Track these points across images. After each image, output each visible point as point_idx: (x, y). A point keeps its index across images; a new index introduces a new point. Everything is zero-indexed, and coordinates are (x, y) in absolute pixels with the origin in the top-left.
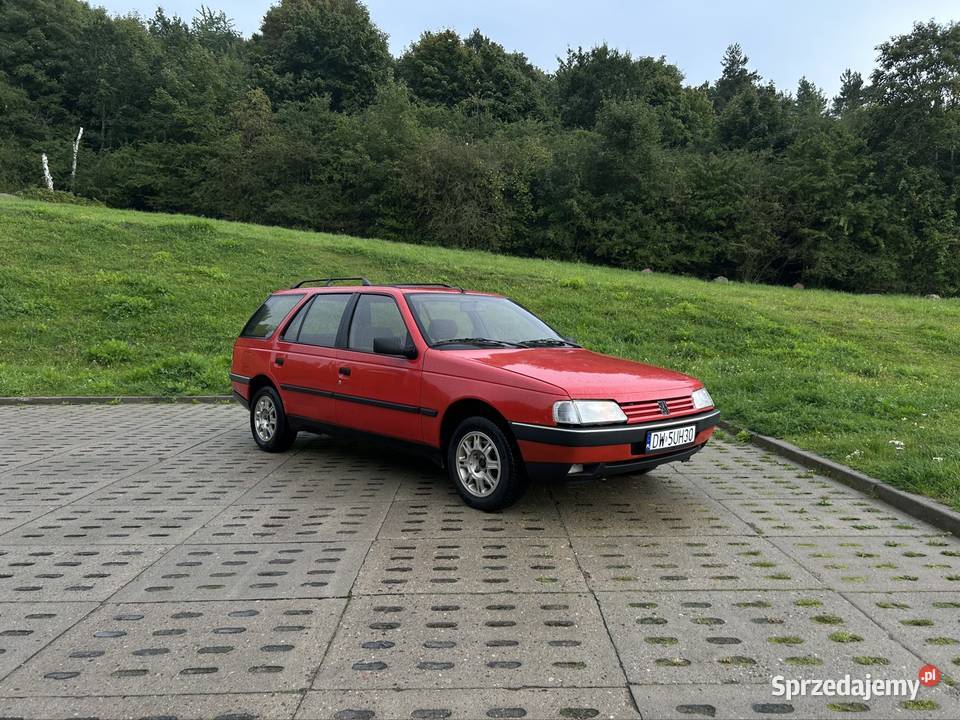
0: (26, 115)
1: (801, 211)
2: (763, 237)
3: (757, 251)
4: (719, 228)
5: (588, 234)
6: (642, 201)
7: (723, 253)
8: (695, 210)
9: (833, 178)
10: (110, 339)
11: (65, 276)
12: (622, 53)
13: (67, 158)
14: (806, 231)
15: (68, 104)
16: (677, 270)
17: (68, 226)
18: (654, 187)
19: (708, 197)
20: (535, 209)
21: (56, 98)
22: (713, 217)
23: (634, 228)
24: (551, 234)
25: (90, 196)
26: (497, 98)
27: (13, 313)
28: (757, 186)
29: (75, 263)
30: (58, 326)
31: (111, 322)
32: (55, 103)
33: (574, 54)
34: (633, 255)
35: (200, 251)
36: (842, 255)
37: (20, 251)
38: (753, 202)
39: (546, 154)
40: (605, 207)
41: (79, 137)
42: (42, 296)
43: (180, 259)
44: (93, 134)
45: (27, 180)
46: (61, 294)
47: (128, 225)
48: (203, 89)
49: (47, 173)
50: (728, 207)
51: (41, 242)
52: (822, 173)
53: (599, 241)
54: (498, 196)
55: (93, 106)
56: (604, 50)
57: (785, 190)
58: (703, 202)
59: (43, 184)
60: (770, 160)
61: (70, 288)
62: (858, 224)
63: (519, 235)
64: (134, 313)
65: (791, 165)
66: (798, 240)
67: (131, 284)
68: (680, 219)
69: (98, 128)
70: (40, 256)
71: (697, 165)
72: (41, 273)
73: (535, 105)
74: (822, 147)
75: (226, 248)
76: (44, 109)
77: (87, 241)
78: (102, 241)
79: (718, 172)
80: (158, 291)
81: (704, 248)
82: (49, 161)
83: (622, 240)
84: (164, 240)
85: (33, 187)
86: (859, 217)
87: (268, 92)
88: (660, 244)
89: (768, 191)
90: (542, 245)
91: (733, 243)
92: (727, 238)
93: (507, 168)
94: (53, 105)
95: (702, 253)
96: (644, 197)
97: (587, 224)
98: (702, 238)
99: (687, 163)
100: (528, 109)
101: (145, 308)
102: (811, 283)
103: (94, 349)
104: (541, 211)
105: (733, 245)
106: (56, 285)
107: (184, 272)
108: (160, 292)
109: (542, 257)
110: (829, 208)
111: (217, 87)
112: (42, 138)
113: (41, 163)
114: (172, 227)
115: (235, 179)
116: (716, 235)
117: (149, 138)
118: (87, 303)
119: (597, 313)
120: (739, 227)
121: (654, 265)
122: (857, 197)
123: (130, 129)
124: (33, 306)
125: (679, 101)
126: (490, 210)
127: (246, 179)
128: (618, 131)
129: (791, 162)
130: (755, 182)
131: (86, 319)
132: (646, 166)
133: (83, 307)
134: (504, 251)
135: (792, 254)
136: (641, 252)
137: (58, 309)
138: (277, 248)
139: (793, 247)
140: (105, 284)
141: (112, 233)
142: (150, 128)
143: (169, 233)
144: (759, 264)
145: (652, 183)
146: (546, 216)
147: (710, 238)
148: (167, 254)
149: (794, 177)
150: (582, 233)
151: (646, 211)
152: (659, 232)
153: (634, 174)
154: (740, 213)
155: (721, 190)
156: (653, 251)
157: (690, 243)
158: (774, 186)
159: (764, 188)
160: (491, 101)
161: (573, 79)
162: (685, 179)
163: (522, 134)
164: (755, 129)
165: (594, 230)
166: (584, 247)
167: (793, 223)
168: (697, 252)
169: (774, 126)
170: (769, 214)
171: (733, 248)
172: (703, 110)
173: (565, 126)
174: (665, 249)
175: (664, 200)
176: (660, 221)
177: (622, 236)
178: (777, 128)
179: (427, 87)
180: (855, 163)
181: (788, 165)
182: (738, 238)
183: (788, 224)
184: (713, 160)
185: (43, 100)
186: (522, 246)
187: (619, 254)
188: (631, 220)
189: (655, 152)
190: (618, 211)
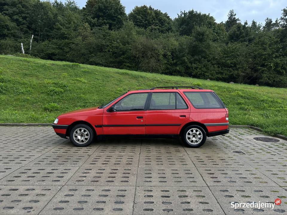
0: (16, 31)
1: (258, 62)
2: (245, 70)
3: (244, 74)
4: (231, 67)
5: (189, 68)
6: (207, 58)
7: (232, 74)
8: (224, 61)
9: (269, 51)
10: (51, 102)
11: (34, 81)
12: (198, 12)
13: (28, 44)
14: (260, 68)
15: (29, 28)
16: (218, 79)
18: (210, 54)
19: (228, 57)
20: (173, 60)
21: (25, 26)
22: (230, 63)
23: (204, 66)
24: (178, 68)
25: (35, 56)
26: (160, 26)
28: (244, 54)
29: (37, 77)
30: (33, 98)
31: (51, 96)
32: (25, 27)
33: (183, 13)
34: (204, 75)
35: (77, 73)
36: (271, 75)
38: (243, 58)
39: (176, 43)
40: (196, 60)
41: (32, 38)
42: (27, 88)
43: (70, 76)
44: (36, 37)
45: (16, 51)
46: (34, 87)
48: (70, 23)
49: (23, 49)
50: (234, 60)
52: (265, 49)
53: (193, 71)
54: (161, 57)
55: (36, 28)
56: (193, 11)
57: (253, 54)
58: (227, 59)
59: (21, 52)
60: (247, 45)
61: (36, 85)
62: (277, 65)
63: (167, 68)
64: (58, 93)
65: (255, 47)
66: (256, 71)
67: (56, 84)
68: (219, 64)
69: (38, 35)
71: (224, 47)
72: (27, 80)
73: (171, 28)
74: (265, 41)
75: (85, 72)
76: (21, 30)
77: (40, 69)
78: (45, 69)
79: (231, 49)
80: (65, 86)
81: (227, 73)
82: (23, 45)
83: (200, 70)
84: (65, 69)
85: (18, 53)
86: (277, 63)
87: (90, 24)
88: (212, 72)
89: (247, 55)
90: (175, 72)
91: (236, 71)
92: (234, 70)
93: (164, 48)
94: (24, 28)
95: (226, 74)
96: (207, 57)
97: (190, 65)
98: (225, 70)
99: (220, 46)
100: (169, 29)
101: (61, 92)
102: (261, 84)
103: (46, 106)
104: (175, 61)
105: (236, 72)
106: (32, 84)
107: (72, 80)
109: (174, 75)
110: (267, 60)
111: (74, 22)
112: (21, 38)
113: (21, 46)
114: (67, 65)
115: (80, 51)
116: (231, 69)
117: (53, 38)
120: (238, 66)
121: (210, 78)
122: (276, 57)
123: (47, 35)
124: (25, 91)
125: (215, 27)
126: (159, 61)
127: (83, 51)
128: (200, 36)
129: (255, 46)
130: (243, 52)
131: (42, 95)
132: (208, 47)
133: (41, 91)
134: (162, 73)
135: (255, 75)
136: (206, 74)
137: (33, 92)
138: (100, 72)
139: (255, 73)
140: (47, 84)
141: (48, 67)
142: (53, 35)
143: (66, 67)
144: (244, 78)
145: (210, 52)
146: (176, 63)
147: (229, 70)
148: (66, 74)
149: (256, 51)
150: (187, 68)
151: (208, 61)
152: (212, 68)
153: (204, 49)
154: (238, 62)
155: (232, 55)
156: (210, 74)
157: (222, 71)
158: (249, 54)
159: (246, 54)
160: (158, 27)
161: (182, 20)
162: (220, 51)
163: (168, 37)
164: (241, 36)
165: (192, 67)
166: (188, 72)
167: (255, 65)
168: (224, 74)
169: (247, 35)
170: (248, 62)
171: (236, 73)
172: (222, 30)
173: (180, 35)
174: (214, 73)
175: (214, 58)
176: (213, 64)
177: (200, 69)
178: (248, 35)
179: (138, 23)
180: (275, 46)
181: (254, 47)
182: (237, 70)
183: (253, 65)
184: (229, 45)
185: (21, 26)
186: (168, 72)
187: (199, 75)
188: (203, 64)
189: (211, 43)
190: (199, 61)
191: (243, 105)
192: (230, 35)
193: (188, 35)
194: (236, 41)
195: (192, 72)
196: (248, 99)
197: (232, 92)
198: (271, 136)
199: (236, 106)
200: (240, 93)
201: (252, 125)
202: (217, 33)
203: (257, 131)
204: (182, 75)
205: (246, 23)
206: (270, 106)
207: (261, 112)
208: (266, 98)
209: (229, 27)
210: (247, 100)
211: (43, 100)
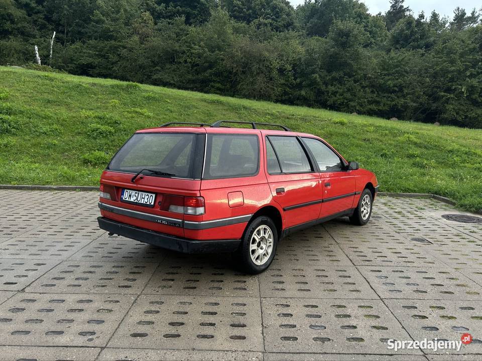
0: (26, 24)
1: (441, 83)
2: (418, 97)
3: (415, 104)
4: (394, 92)
5: (323, 93)
6: (353, 76)
7: (396, 105)
8: (382, 81)
9: (459, 65)
10: (95, 151)
11: (64, 113)
13: (47, 48)
14: (443, 94)
15: (48, 19)
16: (371, 113)
17: (62, 84)
18: (360, 69)
19: (388, 75)
20: (295, 79)
21: (41, 16)
22: (392, 85)
23: (349, 90)
24: (303, 93)
25: (60, 69)
26: (273, 19)
27: (38, 134)
28: (417, 69)
29: (68, 105)
30: (64, 142)
31: (93, 140)
32: (41, 18)
34: (347, 106)
35: (135, 100)
36: (462, 107)
37: (37, 98)
38: (414, 77)
39: (301, 49)
40: (334, 79)
41: (54, 36)
42: (53, 124)
43: (125, 104)
44: (61, 35)
45: (27, 59)
46: (62, 123)
47: (94, 84)
48: (118, 12)
49: (37, 55)
50: (399, 80)
51: (48, 93)
52: (452, 62)
53: (329, 97)
54: (275, 73)
55: (60, 20)
57: (431, 71)
58: (387, 78)
59: (35, 62)
60: (423, 55)
61: (68, 120)
62: (472, 90)
63: (285, 93)
64: (104, 135)
65: (437, 57)
66: (436, 99)
67: (100, 118)
68: (373, 86)
69: (63, 32)
70: (49, 101)
71: (383, 57)
72: (50, 111)
73: (293, 23)
74: (454, 48)
75: (148, 98)
76: (35, 22)
77: (73, 93)
78: (81, 93)
79: (396, 61)
80: (116, 123)
81: (386, 102)
82: (39, 49)
83: (341, 97)
84: (114, 93)
85: (31, 63)
86: (472, 87)
87: (152, 14)
88: (362, 100)
89: (423, 71)
90: (298, 99)
91: (402, 100)
92: (398, 97)
93: (281, 56)
94: (40, 20)
95: (384, 105)
96: (354, 74)
97: (323, 88)
98: (385, 97)
99: (376, 56)
100: (289, 25)
101: (110, 132)
102: (444, 122)
103: (86, 156)
104: (298, 80)
105: (402, 101)
106: (60, 118)
107: (128, 112)
108: (117, 123)
109: (297, 105)
110: (455, 82)
111: (125, 10)
112: (34, 37)
113: (34, 50)
114: (118, 86)
115: (135, 60)
116: (393, 95)
117: (90, 37)
118: (77, 128)
119: (359, 139)
120: (406, 91)
121: (358, 110)
122: (472, 76)
123: (79, 33)
124: (49, 130)
126: (271, 79)
127: (142, 61)
128: (342, 37)
129: (435, 56)
130: (415, 67)
131: (79, 138)
132: (357, 57)
133: (76, 131)
134: (276, 101)
135: (434, 106)
136: (352, 104)
137: (62, 132)
138: (175, 99)
139: (433, 103)
140: (86, 118)
141: (86, 89)
142: (90, 33)
143: (116, 90)
144: (414, 111)
145: (359, 66)
146: (301, 83)
147: (389, 97)
148: (117, 101)
149: (437, 65)
150: (320, 93)
151: (355, 82)
152: (362, 93)
153: (349, 61)
154: (406, 83)
155: (396, 71)
156: (359, 103)
157: (378, 99)
158: (426, 69)
159: (420, 70)
160: (270, 21)
161: (312, 9)
162: (377, 64)
163: (287, 39)
164: (413, 38)
165: (327, 91)
166: (321, 100)
167: (435, 89)
168: (382, 104)
169: (423, 36)
170: (423, 84)
171: (402, 102)
172: (380, 27)
173: (308, 35)
174: (365, 102)
175: (365, 75)
176: (363, 87)
177: (342, 95)
178: (425, 37)
179: (235, 13)
180: (471, 57)
181: (434, 58)
182: (405, 97)
183: (432, 90)
184: (393, 54)
185: (35, 17)
186: (287, 99)
187: (340, 104)
188: (347, 86)
189: (361, 50)
190: (340, 81)
191: (418, 159)
192: (393, 37)
193: (322, 35)
194: (404, 48)
195: (326, 101)
196: (425, 147)
197: (399, 136)
198: (471, 212)
199: (406, 160)
200: (413, 137)
201: (436, 193)
202: (371, 32)
203: (445, 204)
204: (310, 106)
205: (422, 16)
206: (464, 161)
207: (450, 171)
208: (456, 147)
209: (392, 22)
210: (423, 150)
211: (80, 146)
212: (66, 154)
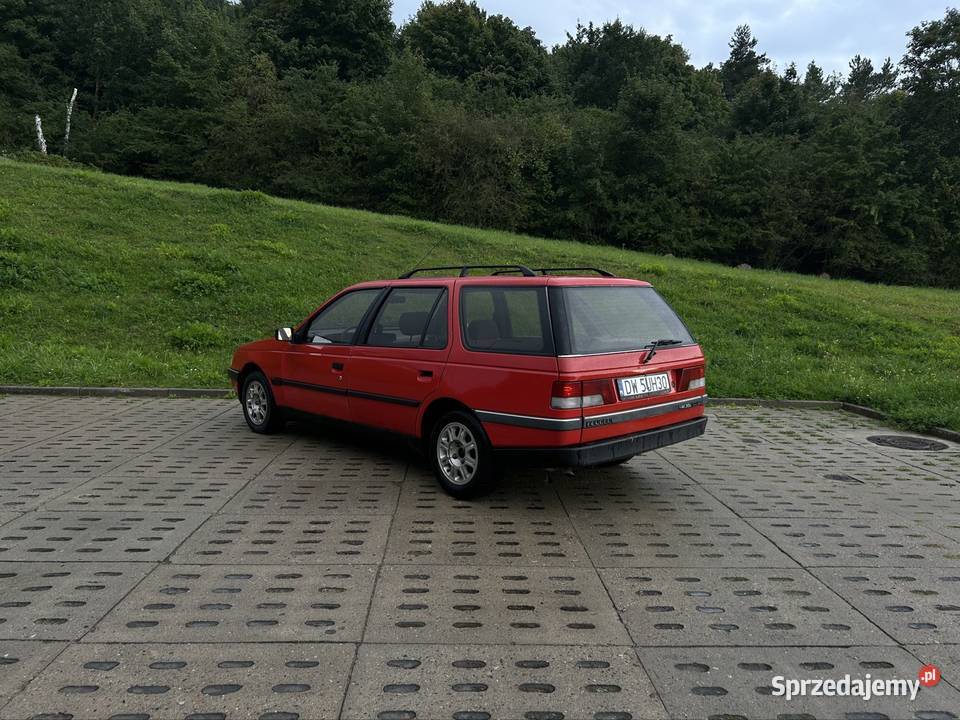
0: (18, 74)
1: (830, 199)
2: (789, 225)
3: (783, 239)
4: (744, 214)
5: (609, 216)
6: (666, 183)
7: (747, 239)
8: (720, 194)
9: (865, 166)
13: (60, 120)
14: (834, 219)
15: (61, 63)
16: (700, 255)
18: (678, 170)
19: (733, 182)
20: (555, 189)
21: (48, 57)
22: (739, 202)
23: (658, 210)
24: (571, 215)
25: (86, 162)
26: (509, 73)
28: (786, 172)
32: (48, 62)
33: (584, 30)
34: (656, 241)
36: (871, 245)
38: (781, 188)
39: (566, 132)
40: (630, 189)
41: (74, 98)
44: (87, 96)
45: (19, 143)
48: (205, 52)
49: (40, 135)
50: (753, 193)
52: (851, 160)
53: (621, 224)
54: (516, 175)
55: (87, 66)
57: (812, 175)
58: (729, 187)
59: (36, 147)
60: (795, 145)
62: (888, 214)
63: (536, 215)
65: (822, 151)
66: (823, 229)
68: (703, 203)
69: (91, 90)
71: (722, 148)
73: (547, 81)
74: (854, 134)
76: (35, 69)
79: (745, 156)
81: (728, 234)
82: (43, 123)
83: (644, 223)
85: (26, 150)
86: (889, 206)
87: (274, 58)
88: (683, 229)
89: (797, 177)
90: (561, 226)
91: (760, 230)
92: (751, 224)
93: (527, 144)
94: (45, 64)
95: (725, 239)
96: (668, 179)
97: (609, 206)
98: (726, 224)
99: (708, 146)
100: (540, 85)
102: (837, 273)
104: (561, 191)
105: (759, 232)
109: (559, 238)
110: (858, 196)
111: (220, 50)
112: (34, 98)
113: (35, 125)
115: (240, 148)
116: (742, 222)
117: (146, 102)
120: (765, 213)
121: (676, 249)
122: (888, 186)
123: (127, 92)
126: (508, 188)
127: (252, 148)
128: (644, 110)
129: (819, 148)
130: (783, 167)
132: (672, 148)
134: (520, 231)
135: (818, 242)
136: (664, 236)
139: (818, 236)
142: (148, 92)
144: (782, 252)
145: (676, 165)
146: (566, 196)
147: (735, 224)
149: (823, 164)
150: (602, 215)
151: (671, 194)
152: (682, 217)
153: (658, 155)
154: (766, 199)
155: (748, 175)
156: (676, 235)
157: (712, 228)
158: (803, 173)
159: (792, 174)
160: (503, 75)
161: (583, 55)
162: (710, 162)
163: (538, 110)
164: (775, 113)
165: (616, 212)
166: (604, 229)
167: (820, 211)
168: (721, 238)
169: (793, 110)
170: (796, 200)
171: (760, 235)
172: (713, 92)
173: (576, 103)
174: (688, 233)
175: (688, 183)
176: (685, 205)
177: (642, 220)
178: (797, 113)
179: (436, 59)
180: (886, 151)
181: (817, 151)
182: (764, 224)
183: (815, 212)
184: (739, 142)
185: (35, 59)
186: (539, 226)
187: (641, 238)
188: (655, 202)
189: (680, 134)
190: (642, 193)
192: (739, 111)
193: (603, 106)
194: (758, 132)
195: (616, 230)
196: (816, 318)
200: (791, 299)
202: (695, 101)
204: (583, 240)
205: (792, 73)
208: (873, 317)
209: (734, 82)
210: (813, 323)
211: (162, 312)
212: (135, 327)
